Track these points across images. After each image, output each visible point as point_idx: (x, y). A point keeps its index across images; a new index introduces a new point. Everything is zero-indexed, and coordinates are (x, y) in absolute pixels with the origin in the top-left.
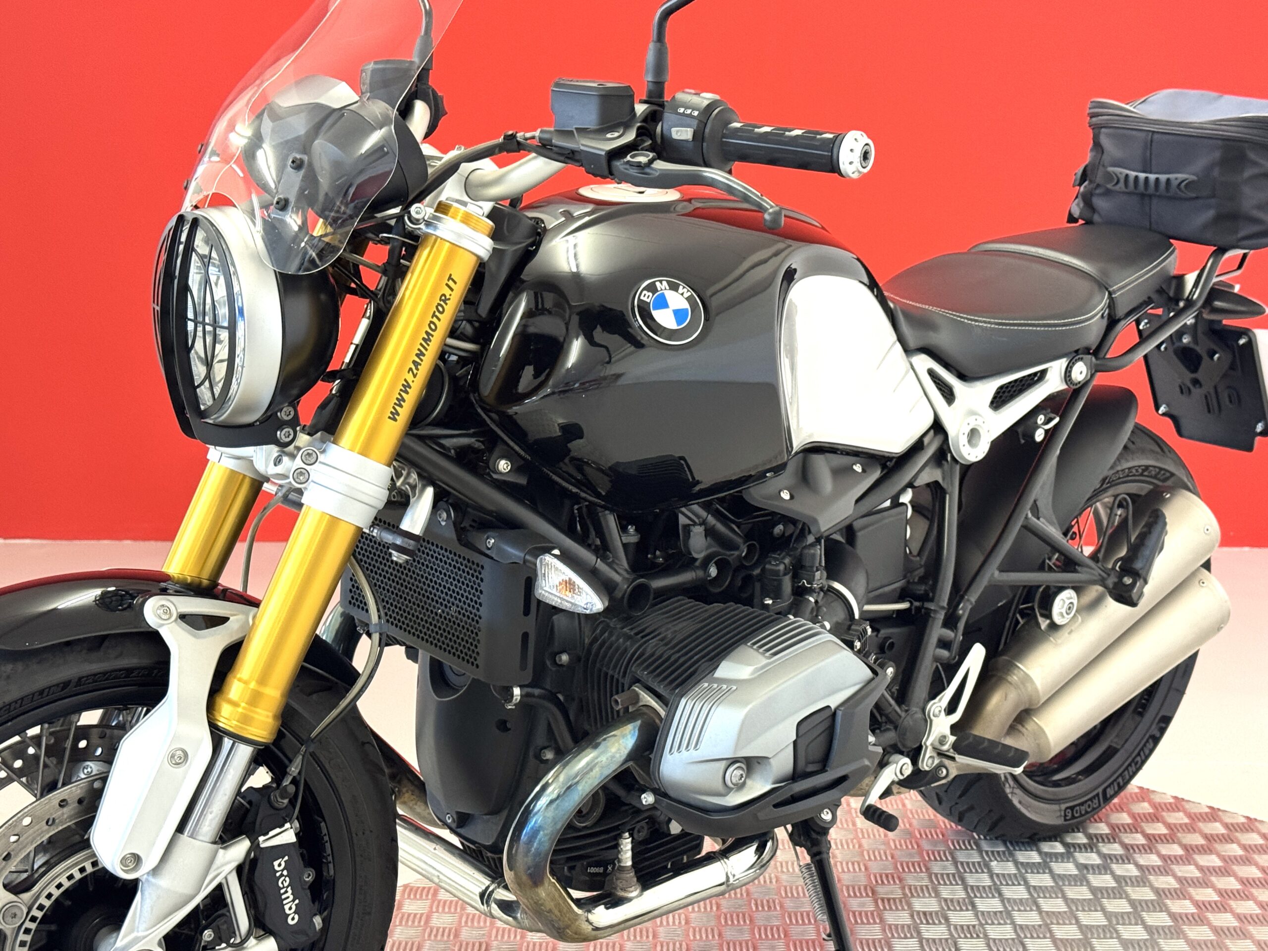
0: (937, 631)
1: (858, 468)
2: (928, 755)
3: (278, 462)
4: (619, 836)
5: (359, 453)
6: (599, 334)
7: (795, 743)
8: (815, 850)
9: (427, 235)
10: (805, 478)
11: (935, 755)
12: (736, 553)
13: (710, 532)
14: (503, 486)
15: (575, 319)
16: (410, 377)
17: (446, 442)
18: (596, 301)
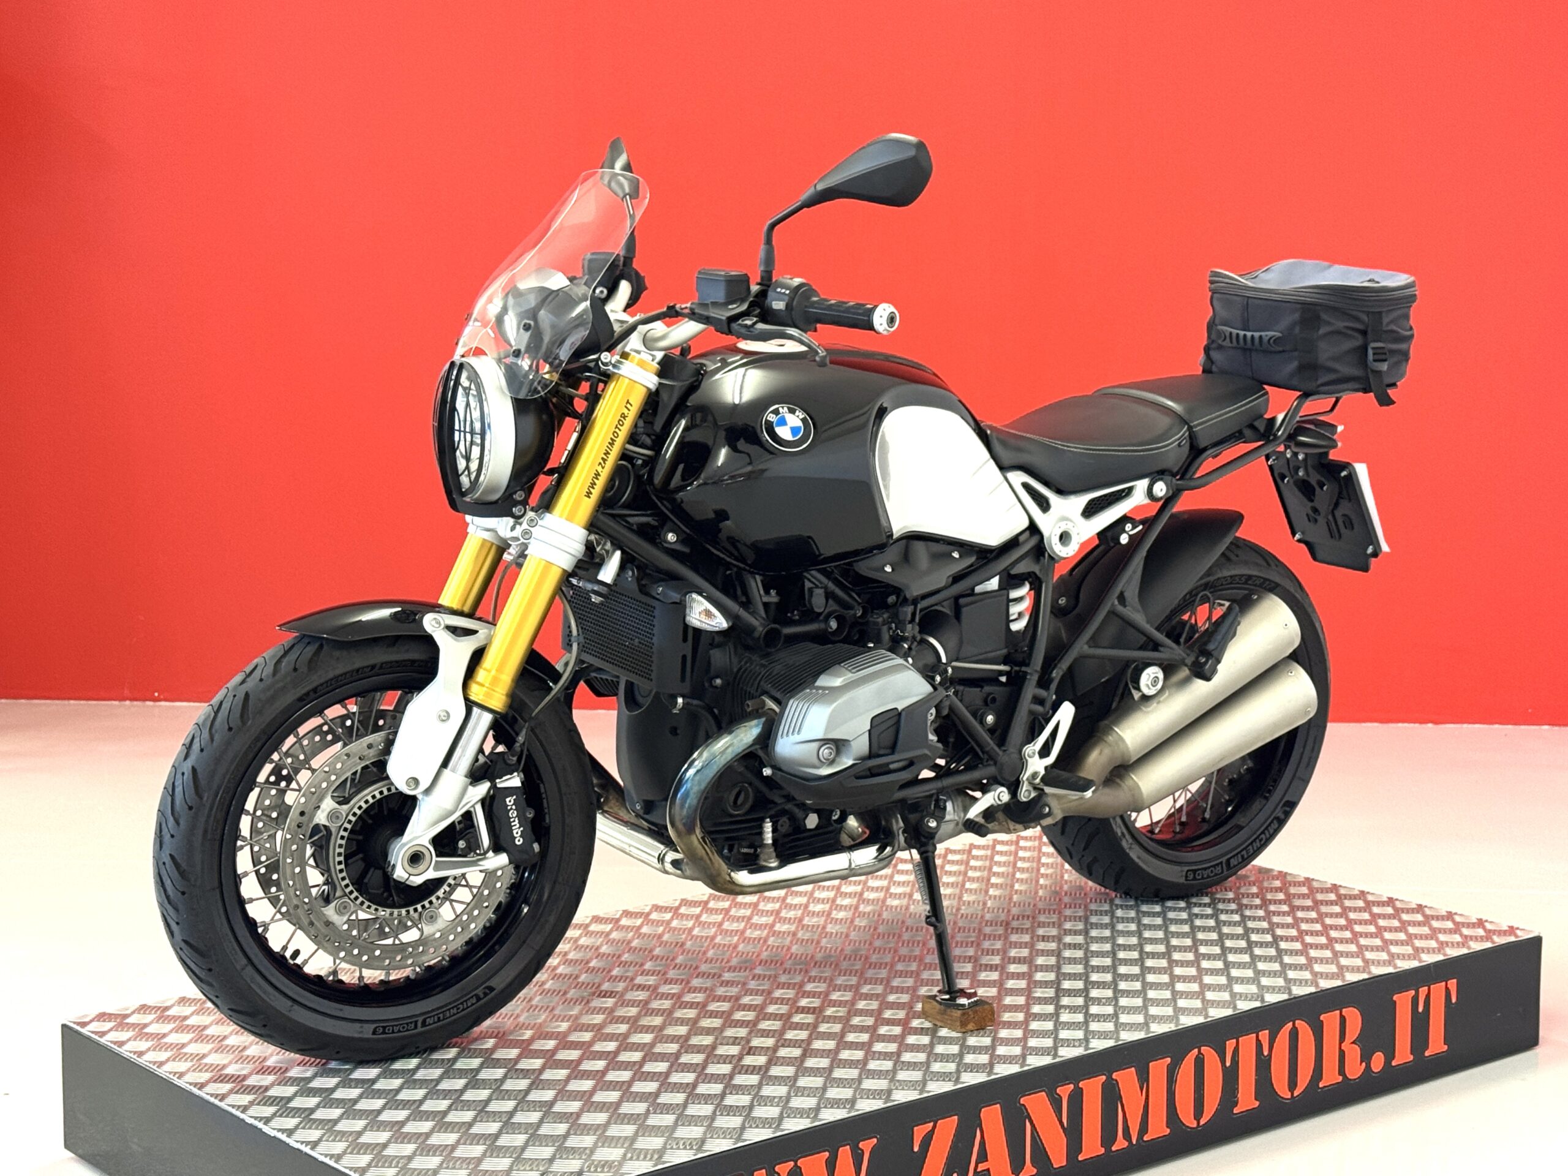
0: (1030, 690)
1: (956, 555)
2: (1024, 788)
3: (513, 529)
4: (762, 820)
5: (567, 519)
6: (741, 444)
7: (870, 731)
8: (923, 849)
9: (614, 374)
10: (906, 558)
11: (1031, 789)
12: (852, 612)
13: (829, 595)
14: (672, 553)
15: (722, 434)
16: (600, 469)
17: (631, 520)
18: (740, 422)
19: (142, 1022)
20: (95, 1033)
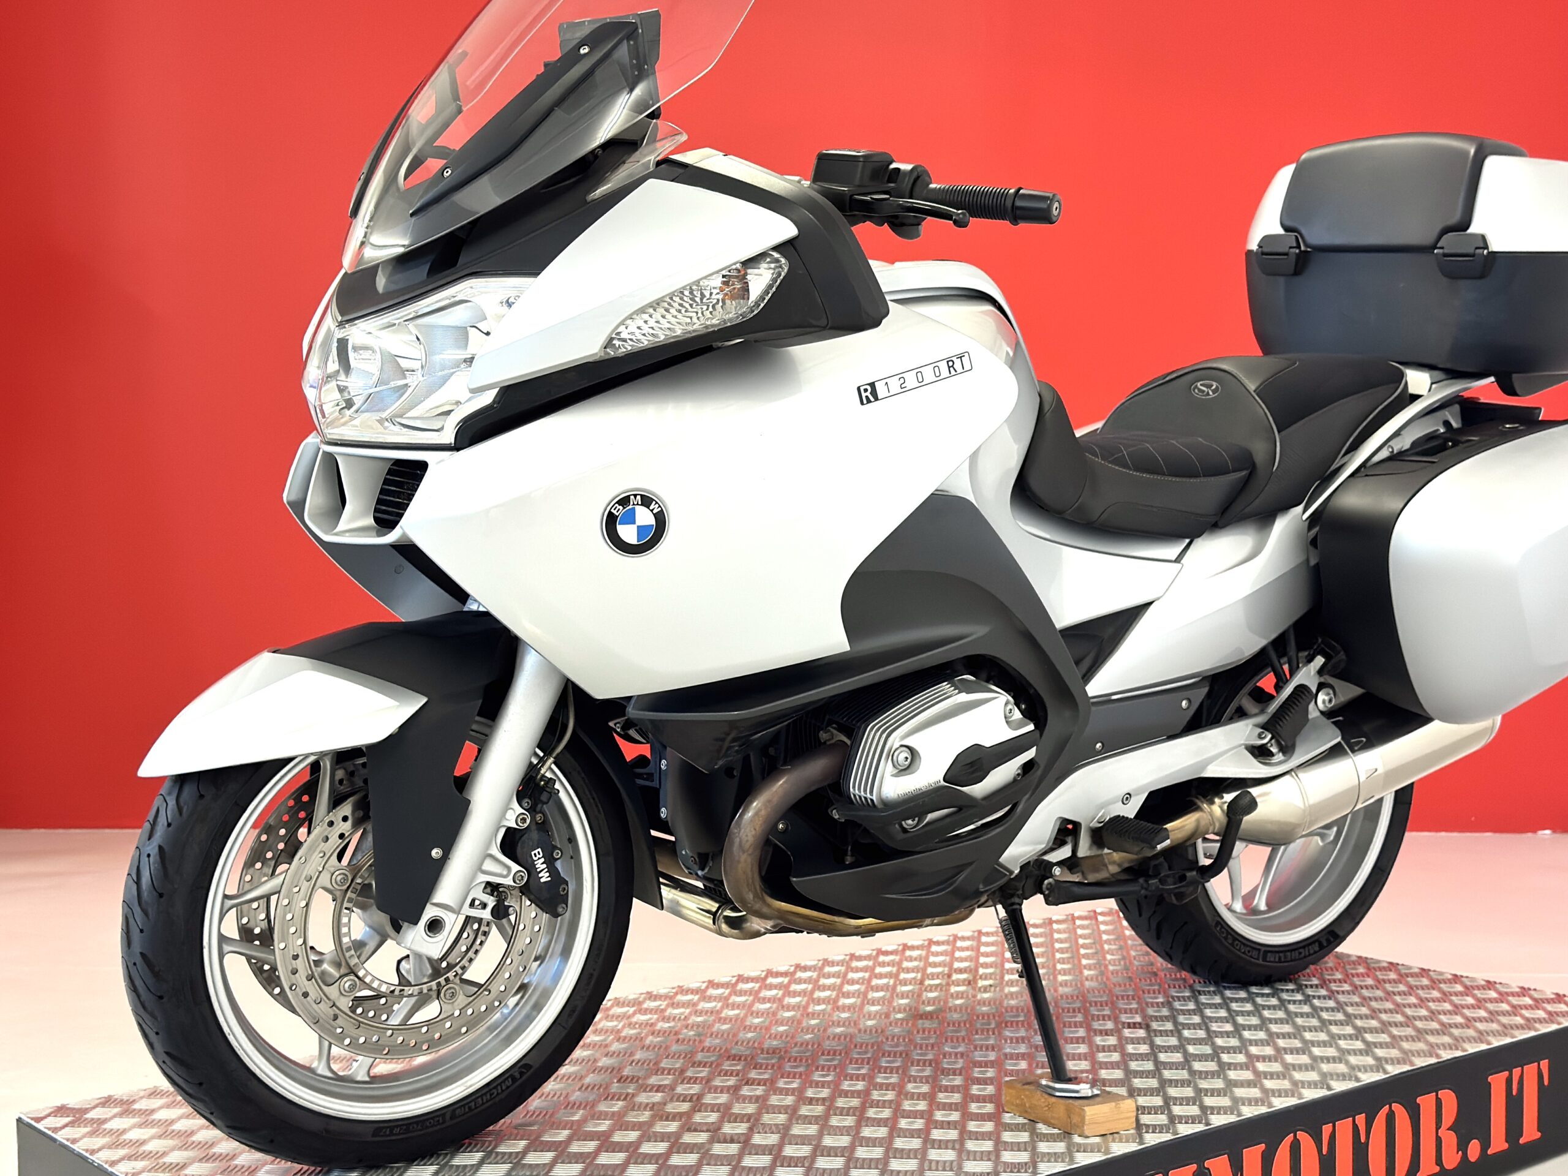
19: (103, 1117)
20: (49, 1129)
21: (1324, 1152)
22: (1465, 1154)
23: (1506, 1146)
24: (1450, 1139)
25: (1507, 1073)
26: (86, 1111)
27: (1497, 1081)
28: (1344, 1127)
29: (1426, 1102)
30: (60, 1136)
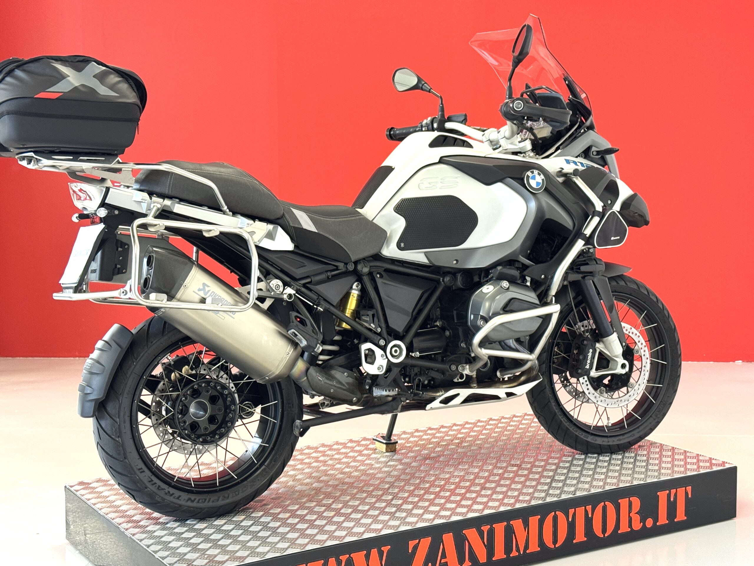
19: (95, 486)
20: (75, 490)
21: (570, 520)
22: (644, 525)
23: (667, 522)
24: (636, 518)
25: (668, 491)
26: (91, 483)
27: (662, 495)
28: (580, 511)
29: (624, 503)
30: (78, 493)
